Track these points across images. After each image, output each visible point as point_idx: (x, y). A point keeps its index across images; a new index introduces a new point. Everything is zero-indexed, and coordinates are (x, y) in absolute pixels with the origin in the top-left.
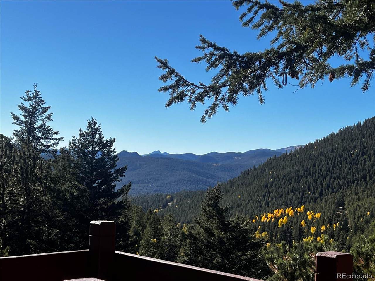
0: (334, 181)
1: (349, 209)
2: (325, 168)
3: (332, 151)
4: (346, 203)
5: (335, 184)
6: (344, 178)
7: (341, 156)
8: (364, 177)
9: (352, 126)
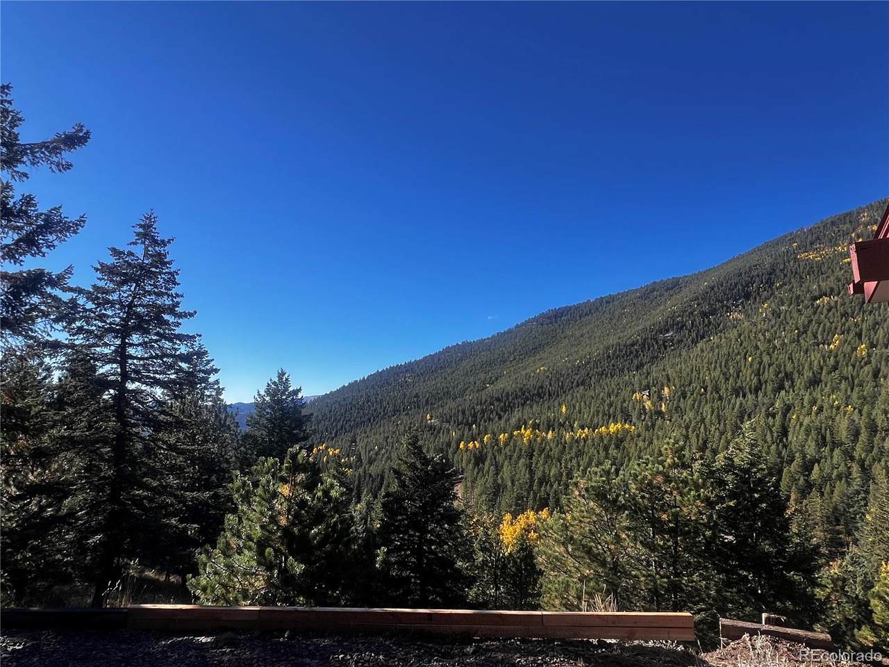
0: (346, 424)
1: (361, 445)
2: (339, 413)
3: (344, 400)
4: (358, 440)
5: (347, 426)
6: (354, 421)
7: (351, 403)
8: (369, 420)
9: (358, 380)
